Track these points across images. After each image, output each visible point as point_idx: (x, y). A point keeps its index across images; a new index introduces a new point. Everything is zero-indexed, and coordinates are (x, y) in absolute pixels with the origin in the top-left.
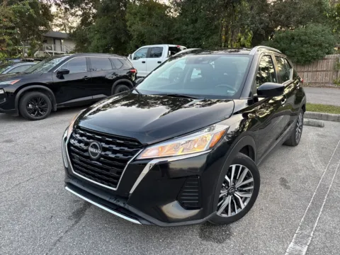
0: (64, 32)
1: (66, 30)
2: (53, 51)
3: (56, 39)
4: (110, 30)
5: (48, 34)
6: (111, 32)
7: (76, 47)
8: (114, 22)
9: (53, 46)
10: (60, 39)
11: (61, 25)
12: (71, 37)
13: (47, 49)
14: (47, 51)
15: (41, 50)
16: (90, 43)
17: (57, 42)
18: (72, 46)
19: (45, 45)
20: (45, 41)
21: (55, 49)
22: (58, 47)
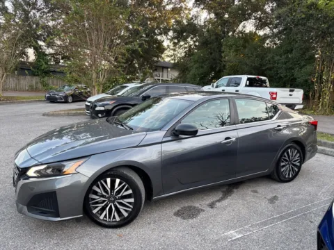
0: (173, 62)
1: (175, 60)
2: (161, 78)
3: (164, 67)
4: (207, 60)
5: (159, 64)
6: (207, 62)
7: (179, 74)
8: (211, 54)
9: (161, 74)
10: (167, 68)
11: (172, 56)
12: (175, 66)
13: (156, 76)
14: (156, 78)
15: (152, 77)
16: (189, 71)
17: (165, 71)
18: (175, 74)
19: (156, 73)
20: (156, 70)
21: (162, 77)
22: (165, 74)
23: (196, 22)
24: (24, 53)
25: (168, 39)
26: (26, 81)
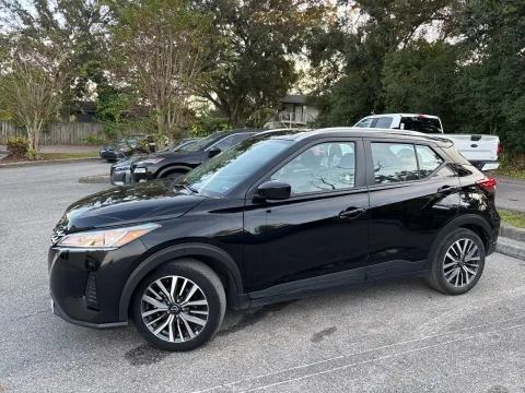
2: (290, 122)
4: (358, 90)
5: (286, 100)
6: (359, 95)
8: (365, 80)
9: (291, 114)
10: (294, 105)
12: (311, 101)
13: (284, 118)
14: (283, 122)
15: (277, 120)
17: (291, 109)
18: (314, 114)
19: (285, 113)
21: (294, 119)
22: (298, 115)
23: (344, 29)
24: (81, 89)
25: (301, 59)
26: (84, 130)
